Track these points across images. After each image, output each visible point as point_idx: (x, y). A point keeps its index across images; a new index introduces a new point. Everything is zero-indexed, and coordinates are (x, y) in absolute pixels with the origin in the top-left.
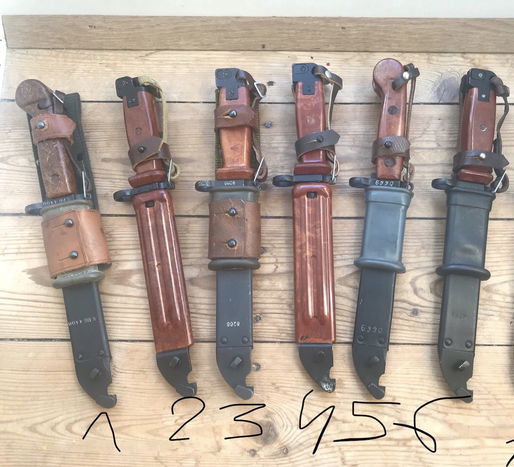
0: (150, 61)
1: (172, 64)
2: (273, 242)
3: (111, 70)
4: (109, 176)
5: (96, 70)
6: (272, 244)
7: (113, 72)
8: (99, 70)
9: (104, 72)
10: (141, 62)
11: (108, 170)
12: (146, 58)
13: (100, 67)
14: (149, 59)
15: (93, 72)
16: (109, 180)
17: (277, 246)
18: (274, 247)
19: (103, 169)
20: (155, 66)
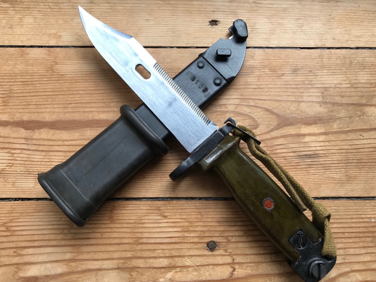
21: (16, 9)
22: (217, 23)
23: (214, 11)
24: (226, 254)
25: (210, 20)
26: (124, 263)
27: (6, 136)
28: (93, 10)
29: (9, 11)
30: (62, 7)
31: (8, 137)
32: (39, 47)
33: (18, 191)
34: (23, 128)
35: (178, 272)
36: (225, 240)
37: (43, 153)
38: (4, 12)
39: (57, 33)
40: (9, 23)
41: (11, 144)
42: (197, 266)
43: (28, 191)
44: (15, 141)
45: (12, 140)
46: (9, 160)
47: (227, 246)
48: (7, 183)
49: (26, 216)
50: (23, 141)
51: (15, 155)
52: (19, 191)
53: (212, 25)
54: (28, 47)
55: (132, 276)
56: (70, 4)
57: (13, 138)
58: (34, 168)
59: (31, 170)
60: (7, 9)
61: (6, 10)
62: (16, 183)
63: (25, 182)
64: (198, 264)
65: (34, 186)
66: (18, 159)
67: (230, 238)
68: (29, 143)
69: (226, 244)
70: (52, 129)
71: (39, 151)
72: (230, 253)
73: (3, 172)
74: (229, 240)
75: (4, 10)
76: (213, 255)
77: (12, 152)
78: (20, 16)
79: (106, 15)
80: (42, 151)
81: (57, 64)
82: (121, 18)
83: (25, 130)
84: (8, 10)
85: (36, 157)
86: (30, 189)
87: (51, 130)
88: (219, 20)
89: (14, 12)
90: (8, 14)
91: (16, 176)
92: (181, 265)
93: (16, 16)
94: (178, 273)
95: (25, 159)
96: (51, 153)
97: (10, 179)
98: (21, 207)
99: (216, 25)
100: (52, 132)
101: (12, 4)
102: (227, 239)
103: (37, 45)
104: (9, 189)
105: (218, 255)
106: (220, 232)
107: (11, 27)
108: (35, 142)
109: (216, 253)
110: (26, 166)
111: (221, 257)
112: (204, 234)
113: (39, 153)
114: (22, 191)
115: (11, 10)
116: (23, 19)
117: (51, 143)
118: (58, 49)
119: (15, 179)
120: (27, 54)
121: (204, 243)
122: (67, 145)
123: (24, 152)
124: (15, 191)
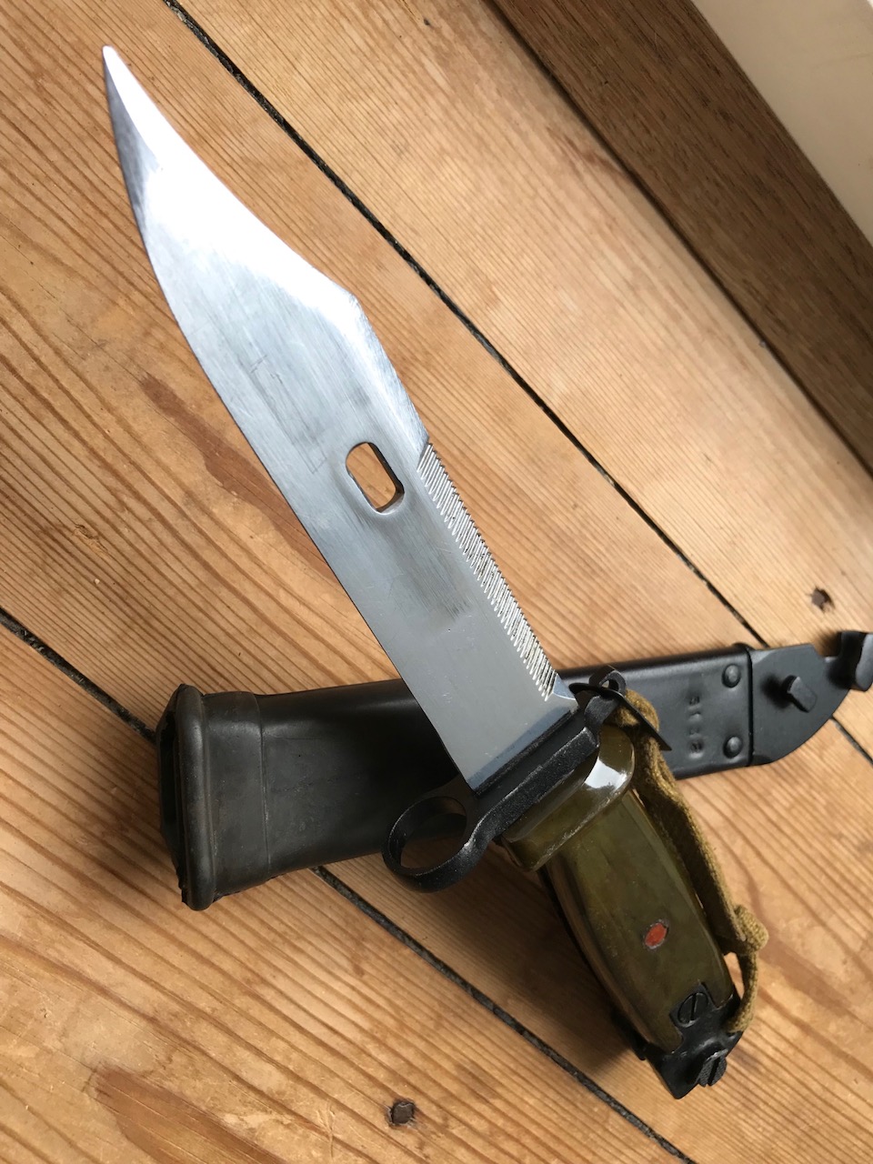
0: (586, 188)
1: (635, 269)
2: (453, 1108)
3: (441, 82)
4: (123, 468)
5: (396, 28)
6: (448, 1115)
7: (444, 101)
8: (407, 41)
9: (417, 68)
10: (553, 161)
11: (136, 439)
12: (580, 165)
13: (415, 33)
14: (588, 178)
15: (380, 23)
16: (112, 481)
17: (457, 1130)
18: (444, 1128)
19: (121, 421)
20: (582, 221)
21: (454, 112)
22: (827, 606)
23: (843, 573)
24: (417, 1152)
25: (822, 586)
26: (176, 1015)
27: (145, 439)
28: (621, 311)
29: (432, 102)
30: (563, 229)
31: (144, 448)
32: (423, 275)
33: (56, 619)
34: (206, 457)
35: (282, 1123)
36: (439, 1120)
37: (201, 573)
38: (415, 88)
39: (496, 283)
40: (404, 132)
41: (137, 474)
42: (334, 1138)
43: (82, 641)
44: (157, 476)
45: (148, 466)
46: (98, 512)
47: (434, 1136)
48: (43, 575)
49: (25, 708)
50: (177, 495)
51: (125, 516)
52: (59, 622)
53: (815, 601)
54: (397, 247)
55: (170, 1060)
56: (586, 239)
57: (158, 463)
58: (146, 594)
59: (134, 593)
60: (433, 87)
61: (427, 89)
62: (67, 596)
63: (94, 611)
64: (339, 1136)
65: (108, 640)
66: (125, 531)
67: (452, 1123)
68: (188, 513)
69: (434, 1129)
70: (278, 528)
71: (196, 556)
72: (427, 1157)
73: (57, 535)
74: (447, 1126)
75: (421, 82)
76: (389, 1138)
77: (125, 499)
78: (447, 146)
79: (637, 355)
80: (206, 566)
81: (427, 366)
82: (664, 397)
83: (208, 467)
84: (432, 94)
85: (176, 566)
86: (91, 641)
87: (273, 528)
88: (836, 602)
89: (441, 114)
90: (423, 104)
91: (84, 577)
92: (302, 1112)
93: (437, 134)
94: (281, 1127)
95: (143, 548)
96: (224, 593)
97: (59, 569)
98: (30, 670)
99: (821, 607)
100: (271, 535)
101: (453, 88)
102: (445, 1119)
103: (425, 266)
104: (37, 595)
105: (397, 1145)
106: (444, 1095)
107: (400, 151)
108: (204, 523)
109: (398, 1135)
110: (131, 569)
111: (399, 1152)
112: (409, 1073)
113: (193, 565)
114: (67, 629)
115: (438, 102)
116: (448, 159)
117: (244, 563)
118: (463, 330)
119: (72, 581)
120: (380, 266)
121: (392, 1094)
122: (278, 603)
123: (158, 526)
124: (47, 612)
